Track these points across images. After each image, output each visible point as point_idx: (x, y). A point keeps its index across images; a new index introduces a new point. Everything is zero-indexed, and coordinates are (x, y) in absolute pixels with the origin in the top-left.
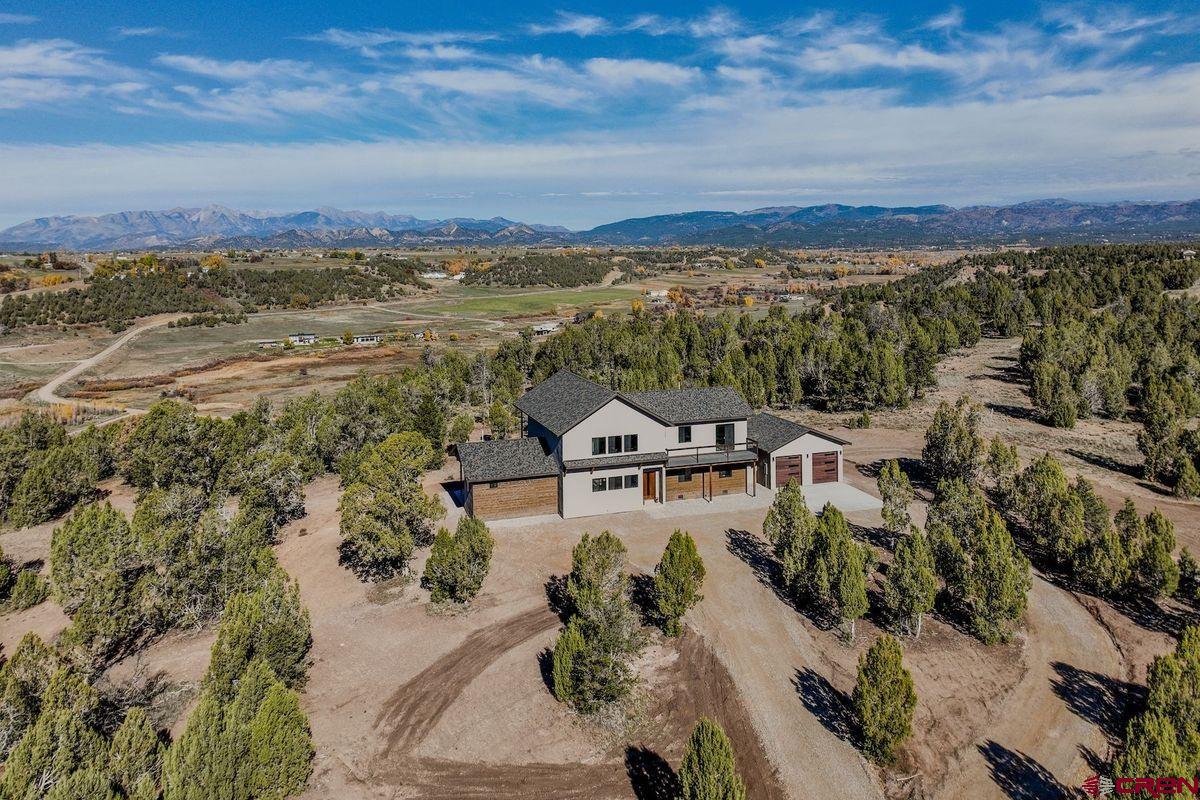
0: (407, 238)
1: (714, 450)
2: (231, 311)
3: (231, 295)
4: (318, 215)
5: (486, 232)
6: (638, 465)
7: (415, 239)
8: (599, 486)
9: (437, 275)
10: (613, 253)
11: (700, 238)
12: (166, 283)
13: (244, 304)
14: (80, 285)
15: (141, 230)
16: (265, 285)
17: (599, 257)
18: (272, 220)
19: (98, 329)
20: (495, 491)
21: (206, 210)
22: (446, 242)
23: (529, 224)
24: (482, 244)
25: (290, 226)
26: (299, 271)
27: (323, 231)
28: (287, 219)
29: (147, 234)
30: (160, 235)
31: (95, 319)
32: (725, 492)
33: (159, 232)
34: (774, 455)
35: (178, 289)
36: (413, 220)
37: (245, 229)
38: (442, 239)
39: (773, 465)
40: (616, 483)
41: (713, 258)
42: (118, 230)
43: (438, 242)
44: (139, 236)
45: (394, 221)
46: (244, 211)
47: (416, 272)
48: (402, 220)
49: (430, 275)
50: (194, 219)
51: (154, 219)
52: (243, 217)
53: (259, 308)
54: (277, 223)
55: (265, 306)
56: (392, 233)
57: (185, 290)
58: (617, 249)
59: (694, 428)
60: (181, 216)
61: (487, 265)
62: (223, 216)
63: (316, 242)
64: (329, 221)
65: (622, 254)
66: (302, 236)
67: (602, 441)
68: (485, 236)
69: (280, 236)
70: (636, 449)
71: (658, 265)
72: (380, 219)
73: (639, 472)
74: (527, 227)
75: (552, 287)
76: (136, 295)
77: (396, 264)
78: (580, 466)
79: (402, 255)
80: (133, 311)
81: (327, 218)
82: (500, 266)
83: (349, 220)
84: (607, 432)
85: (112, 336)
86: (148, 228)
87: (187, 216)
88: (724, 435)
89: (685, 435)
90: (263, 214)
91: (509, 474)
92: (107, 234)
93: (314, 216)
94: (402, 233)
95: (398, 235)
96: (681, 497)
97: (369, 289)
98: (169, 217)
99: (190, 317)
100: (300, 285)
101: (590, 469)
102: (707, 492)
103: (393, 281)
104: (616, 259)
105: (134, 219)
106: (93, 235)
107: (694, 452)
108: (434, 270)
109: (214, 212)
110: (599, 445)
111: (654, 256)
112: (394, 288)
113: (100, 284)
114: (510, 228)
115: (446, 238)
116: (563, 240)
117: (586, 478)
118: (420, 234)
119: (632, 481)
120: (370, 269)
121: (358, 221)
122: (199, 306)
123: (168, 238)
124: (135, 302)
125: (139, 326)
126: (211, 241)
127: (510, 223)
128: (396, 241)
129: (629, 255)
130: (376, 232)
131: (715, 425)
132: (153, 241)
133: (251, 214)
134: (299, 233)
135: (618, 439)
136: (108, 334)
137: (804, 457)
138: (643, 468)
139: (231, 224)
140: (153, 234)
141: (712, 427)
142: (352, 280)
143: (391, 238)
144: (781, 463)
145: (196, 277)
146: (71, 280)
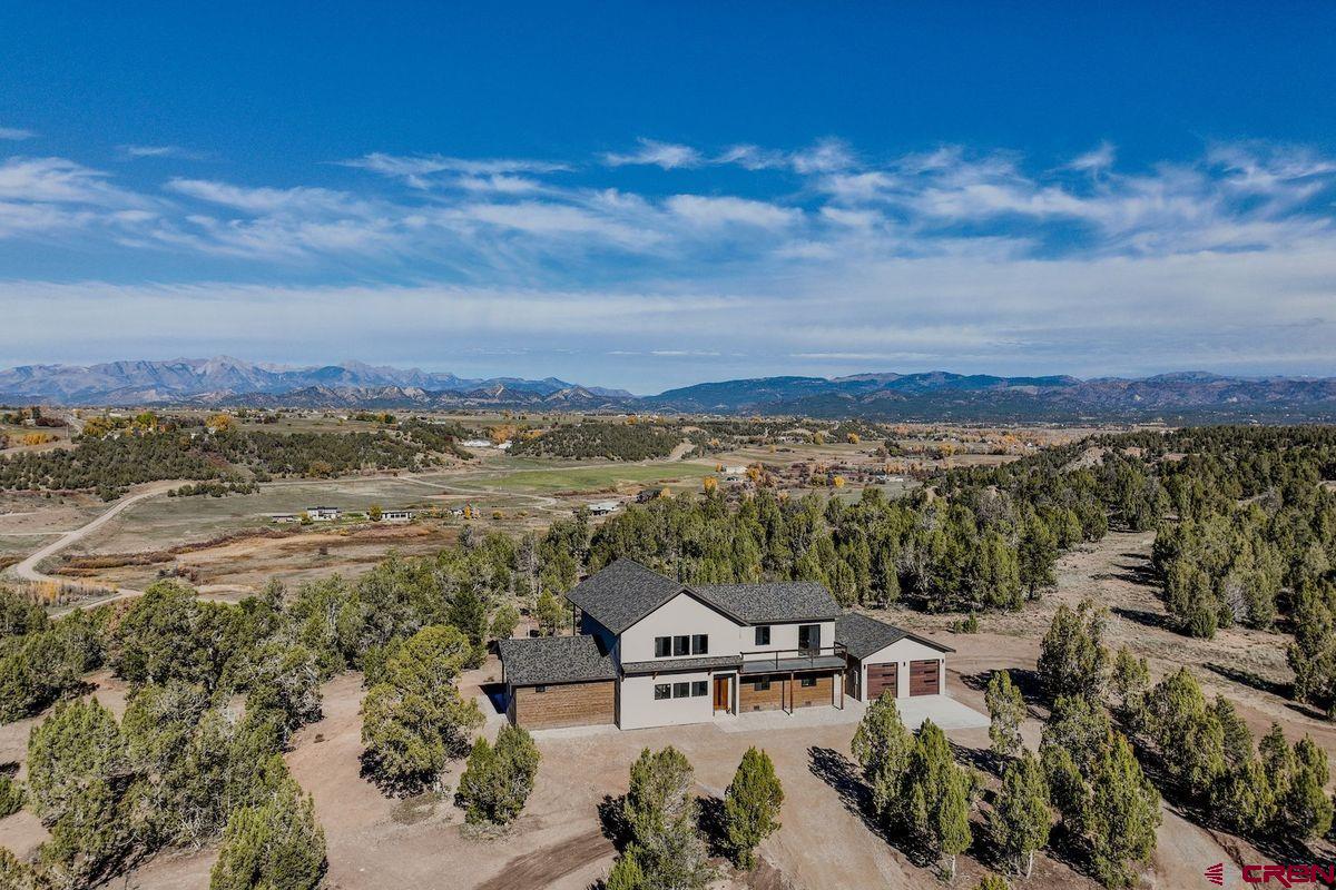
0: (445, 399)
1: (796, 655)
2: (240, 479)
3: (241, 461)
4: (343, 370)
5: (537, 394)
6: (708, 670)
7: (455, 401)
8: (663, 693)
9: (479, 443)
10: (683, 423)
11: (784, 407)
12: (167, 445)
13: (256, 471)
14: (67, 446)
15: (139, 383)
16: (280, 450)
17: (667, 426)
18: (290, 375)
19: (87, 497)
20: (539, 696)
21: (215, 360)
22: (489, 405)
23: (586, 385)
24: (533, 408)
25: (310, 383)
26: (320, 435)
27: (348, 389)
28: (307, 375)
29: (145, 389)
30: (160, 390)
31: (84, 485)
32: (808, 704)
33: (159, 385)
34: (865, 662)
35: (179, 452)
36: (452, 378)
37: (258, 385)
38: (486, 401)
39: (864, 673)
40: (682, 690)
41: (799, 431)
42: (112, 382)
43: (482, 405)
44: (137, 389)
45: (431, 380)
46: (258, 364)
47: (456, 440)
48: (439, 378)
49: (471, 443)
50: (200, 371)
51: (153, 371)
52: (257, 371)
53: (273, 476)
54: (295, 379)
55: (280, 474)
56: (428, 393)
57: (189, 454)
58: (689, 418)
59: (773, 628)
60: (184, 367)
61: (537, 433)
62: (233, 369)
63: (340, 402)
64: (355, 378)
65: (694, 424)
66: (324, 395)
67: (667, 641)
68: (535, 400)
69: (299, 393)
70: (705, 651)
71: (735, 437)
72: (415, 377)
73: (708, 678)
74: (585, 390)
75: (613, 460)
76: (132, 457)
77: (432, 429)
78: (640, 669)
79: (439, 419)
80: (127, 476)
81: (353, 374)
82: (552, 434)
83: (378, 377)
84: (673, 632)
85: (103, 504)
86: (147, 381)
87: (191, 369)
88: (808, 638)
89: (763, 636)
90: (279, 368)
91: (559, 677)
92: (99, 387)
93: (338, 371)
94: (439, 394)
95: (434, 395)
96: (757, 708)
97: (400, 458)
98: (170, 369)
99: (193, 484)
100: (322, 451)
101: (652, 674)
102: (787, 702)
103: (428, 449)
104: (686, 430)
105: (128, 371)
106: (83, 388)
107: (773, 656)
108: (476, 438)
109: (223, 365)
110: (664, 646)
111: (731, 428)
112: (430, 457)
113: (90, 444)
114: (565, 391)
115: (490, 401)
116: (626, 406)
117: (648, 684)
118: (460, 395)
119: (701, 688)
120: (402, 433)
121: (389, 378)
122: (204, 472)
123: (169, 393)
124: (131, 467)
125: (134, 494)
126: (219, 398)
127: (564, 384)
128: (433, 403)
129: (701, 425)
130: (409, 392)
131: (797, 626)
132: (152, 396)
133: (265, 367)
134: (321, 390)
135: (685, 639)
136: (99, 502)
137: (901, 665)
138: (713, 673)
139: (242, 378)
140: (153, 387)
141: (795, 628)
142: (381, 447)
143: (427, 400)
144: (874, 672)
145: (201, 439)
146: (56, 439)
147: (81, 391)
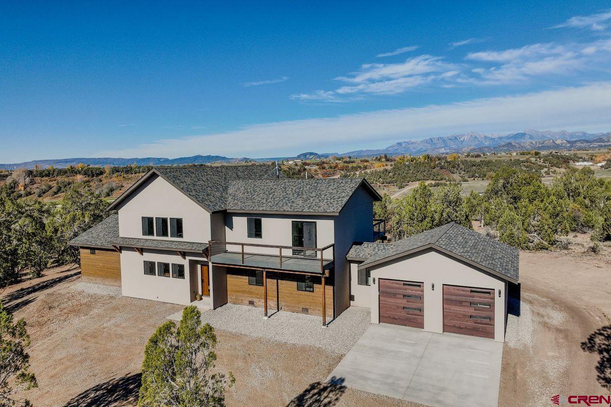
0: (579, 144)
1: (289, 252)
2: (454, 180)
3: (456, 172)
4: (526, 134)
6: (184, 254)
7: (584, 145)
8: (150, 268)
9: (585, 163)
12: (425, 166)
13: (462, 177)
14: (389, 168)
15: (438, 146)
16: (474, 168)
18: (501, 138)
19: (393, 187)
21: (468, 134)
25: (509, 141)
26: (494, 161)
27: (527, 143)
28: (508, 137)
29: (440, 148)
30: (446, 148)
31: (392, 182)
32: (305, 311)
33: (446, 146)
34: (374, 274)
35: (430, 170)
36: (585, 134)
37: (486, 144)
39: (374, 288)
40: (165, 269)
42: (429, 146)
43: (600, 146)
44: (437, 148)
45: (571, 135)
46: (486, 134)
47: (571, 162)
48: (577, 134)
49: (581, 163)
50: (462, 139)
51: (444, 141)
52: (486, 137)
53: (469, 179)
54: (503, 140)
55: (472, 179)
56: (569, 142)
57: (434, 170)
59: (265, 221)
60: (456, 138)
62: (476, 137)
64: (531, 137)
66: (515, 146)
67: (150, 220)
69: (503, 146)
70: (181, 236)
72: (563, 134)
73: (185, 262)
77: (559, 157)
79: (566, 153)
80: (408, 179)
81: (530, 135)
83: (543, 136)
85: (398, 190)
86: (441, 145)
87: (458, 139)
88: (302, 235)
89: (256, 230)
90: (496, 135)
92: (424, 148)
93: (523, 135)
94: (577, 141)
95: (573, 143)
96: (251, 303)
97: (534, 170)
98: (450, 139)
99: (433, 182)
100: (493, 168)
101: (141, 251)
103: (552, 166)
105: (435, 141)
106: (419, 149)
107: (276, 252)
108: (584, 160)
109: (471, 136)
110: (148, 225)
112: (551, 170)
113: (397, 167)
115: (606, 143)
117: (138, 259)
118: (588, 142)
119: (180, 272)
120: (538, 159)
121: (549, 136)
122: (439, 178)
123: (449, 149)
124: (410, 175)
125: (410, 186)
126: (469, 150)
128: (571, 146)
130: (558, 142)
131: (290, 220)
132: (442, 150)
133: (490, 136)
134: (513, 144)
135: (164, 221)
136: (396, 189)
138: (188, 258)
139: (479, 141)
140: (443, 147)
141: (288, 222)
142: (525, 165)
143: (569, 145)
144: (387, 290)
145: (440, 164)
146: (387, 165)
147: (418, 150)
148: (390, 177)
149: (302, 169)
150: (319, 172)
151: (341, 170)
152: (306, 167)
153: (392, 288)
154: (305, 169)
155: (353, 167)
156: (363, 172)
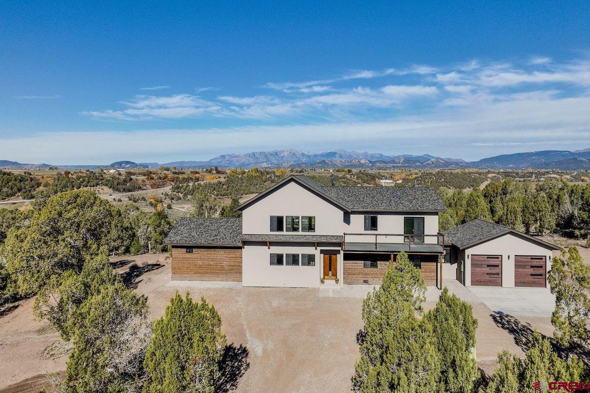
0: (378, 164)
4: (336, 153)
5: (419, 162)
6: (315, 245)
7: (382, 165)
8: (278, 260)
9: (387, 181)
10: (489, 172)
11: (547, 165)
12: (257, 180)
14: (222, 180)
15: (261, 160)
17: (480, 174)
18: (316, 156)
20: (188, 255)
21: (287, 151)
22: (397, 167)
23: (442, 157)
24: (416, 167)
25: (323, 159)
27: (337, 161)
28: (322, 155)
29: (263, 162)
30: (268, 162)
31: (227, 195)
34: (469, 252)
35: (262, 183)
36: (381, 156)
37: (303, 160)
38: (395, 165)
39: (468, 262)
40: (294, 260)
41: (553, 176)
42: (251, 160)
43: (394, 167)
44: (260, 162)
45: (372, 156)
46: (303, 151)
47: (377, 179)
48: (376, 156)
49: (384, 181)
50: (282, 155)
51: (266, 156)
52: (303, 154)
54: (318, 157)
56: (370, 162)
57: (265, 183)
58: (492, 170)
59: (380, 218)
60: (277, 154)
61: (414, 176)
62: (294, 154)
63: (334, 165)
64: (341, 157)
65: (494, 173)
66: (329, 163)
67: (280, 219)
68: (418, 164)
69: (319, 163)
70: (313, 231)
71: (516, 179)
72: (366, 155)
74: (441, 159)
75: (450, 188)
76: (244, 185)
77: (367, 175)
79: (371, 172)
80: (242, 192)
81: (340, 154)
82: (421, 177)
83: (350, 156)
84: (285, 212)
86: (263, 159)
87: (279, 154)
88: (413, 227)
89: (372, 224)
90: (311, 153)
93: (334, 154)
94: (376, 162)
95: (373, 163)
96: (366, 282)
98: (272, 155)
101: (268, 244)
103: (363, 182)
104: (490, 175)
105: (257, 156)
106: (242, 162)
107: (381, 239)
108: (386, 179)
109: (290, 152)
110: (278, 223)
111: (514, 174)
113: (230, 180)
114: (432, 160)
115: (398, 165)
116: (461, 166)
117: (265, 252)
118: (385, 162)
119: (309, 260)
120: (352, 176)
121: (355, 156)
123: (271, 164)
124: (243, 188)
125: (244, 199)
126: (291, 165)
127: (433, 157)
128: (373, 166)
129: (498, 173)
130: (363, 161)
131: (403, 217)
132: (265, 165)
133: (306, 153)
134: (327, 161)
135: (295, 219)
137: (505, 259)
138: (319, 248)
139: (297, 157)
140: (266, 162)
141: (401, 219)
142: (343, 181)
143: (370, 165)
144: (477, 262)
145: (271, 177)
146: (219, 177)
147: (241, 164)
148: (224, 189)
149: (128, 178)
150: (147, 182)
151: (171, 181)
152: (132, 177)
153: (478, 261)
154: (131, 179)
155: (184, 179)
156: (196, 183)
